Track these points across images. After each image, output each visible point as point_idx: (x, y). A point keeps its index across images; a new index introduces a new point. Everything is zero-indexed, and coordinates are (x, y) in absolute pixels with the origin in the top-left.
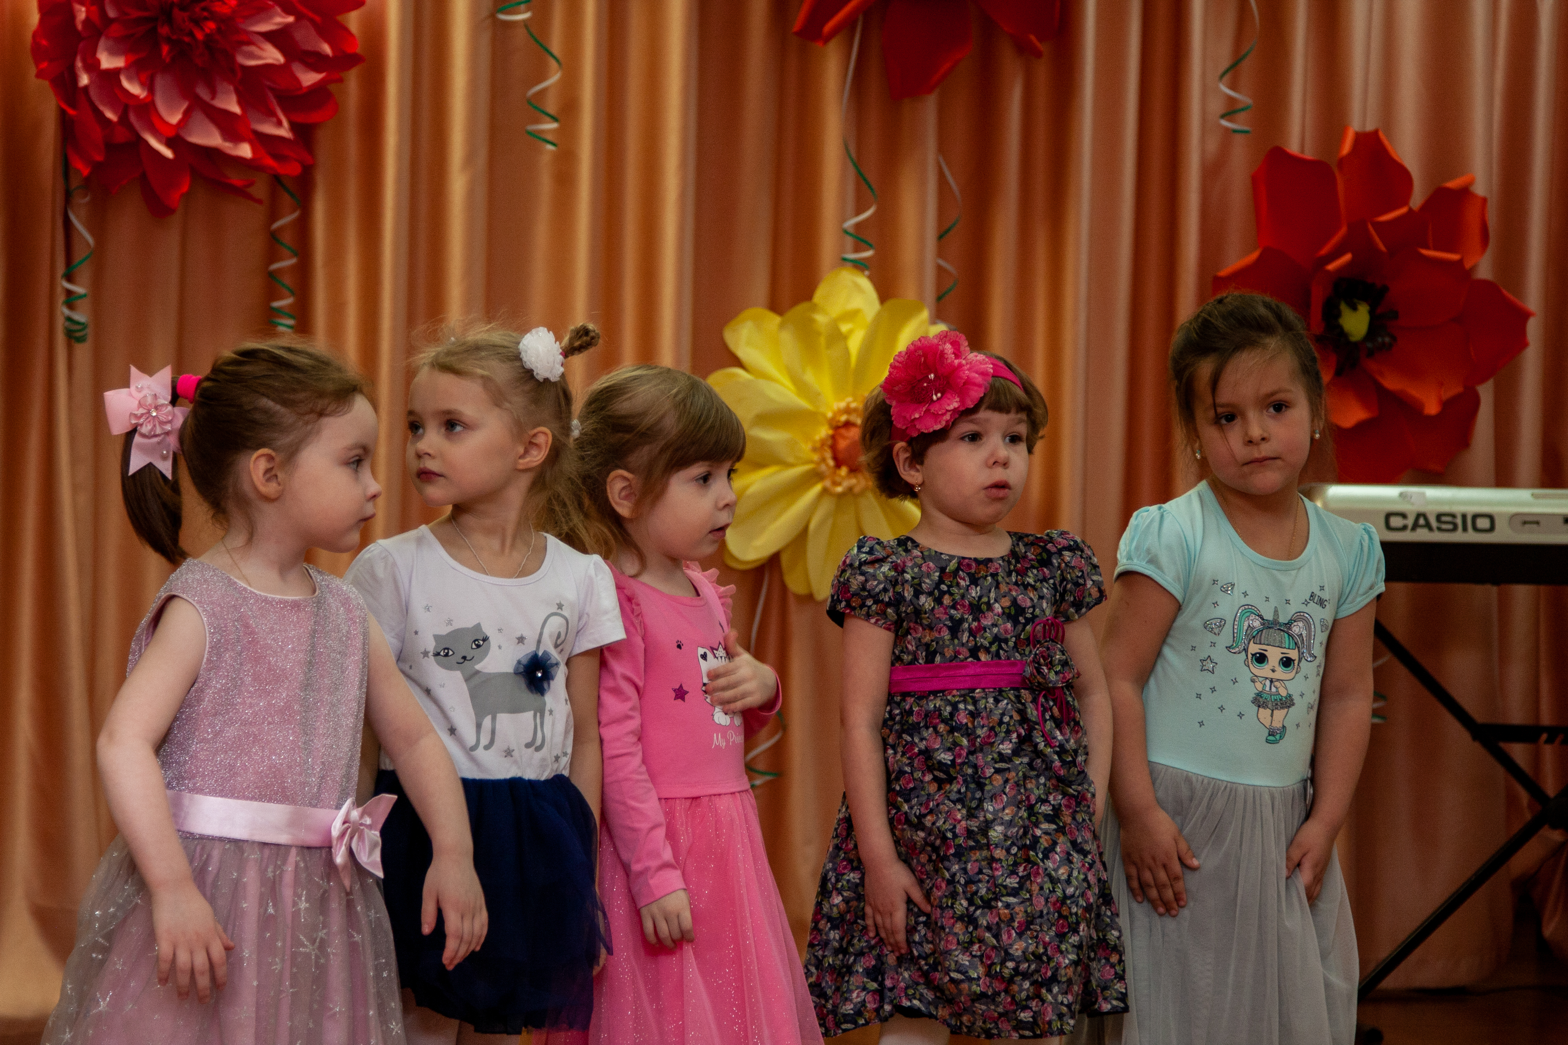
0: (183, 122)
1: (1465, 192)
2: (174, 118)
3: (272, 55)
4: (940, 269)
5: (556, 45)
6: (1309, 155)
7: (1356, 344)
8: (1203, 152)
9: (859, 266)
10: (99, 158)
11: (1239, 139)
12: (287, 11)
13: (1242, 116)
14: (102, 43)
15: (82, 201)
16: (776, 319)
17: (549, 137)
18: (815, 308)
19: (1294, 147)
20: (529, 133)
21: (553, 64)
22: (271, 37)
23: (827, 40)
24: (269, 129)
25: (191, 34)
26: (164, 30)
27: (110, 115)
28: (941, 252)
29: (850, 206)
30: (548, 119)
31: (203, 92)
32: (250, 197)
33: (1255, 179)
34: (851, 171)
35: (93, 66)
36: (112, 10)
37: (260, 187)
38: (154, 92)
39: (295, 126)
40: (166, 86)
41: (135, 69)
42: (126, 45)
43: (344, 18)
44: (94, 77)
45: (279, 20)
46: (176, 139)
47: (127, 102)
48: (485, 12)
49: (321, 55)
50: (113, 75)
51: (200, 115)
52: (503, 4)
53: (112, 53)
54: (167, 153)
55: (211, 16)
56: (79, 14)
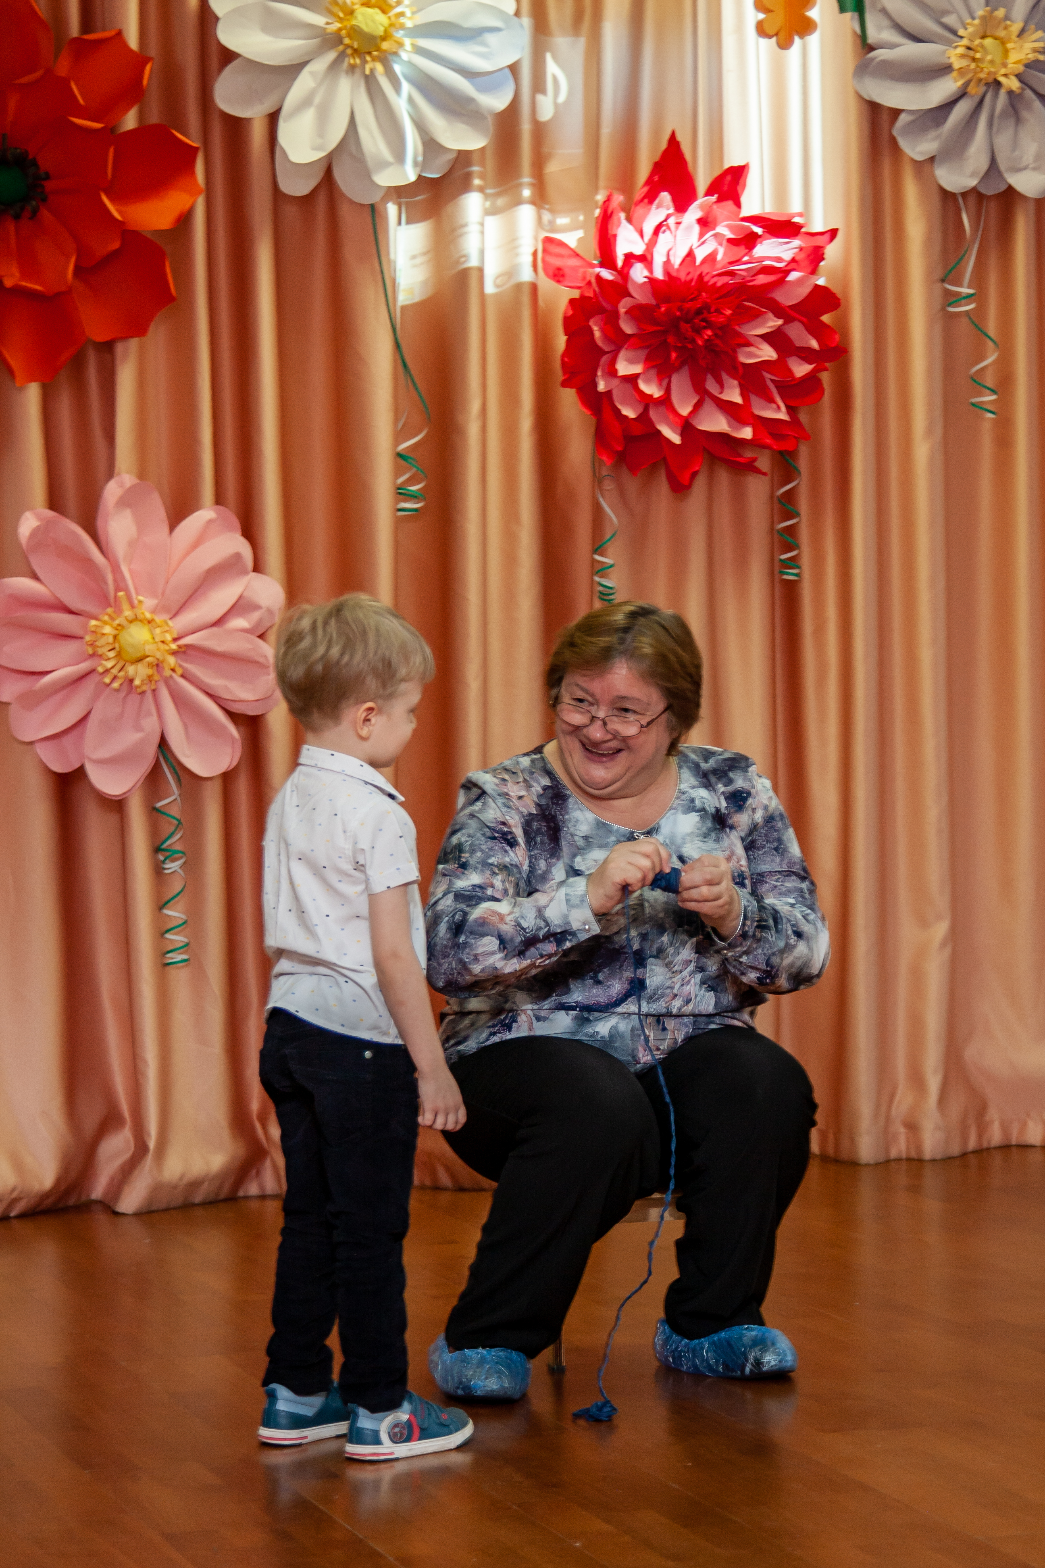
0: (692, 413)
2: (685, 411)
3: (768, 353)
5: (992, 329)
10: (619, 448)
12: (778, 317)
14: (623, 354)
15: (608, 485)
17: (989, 407)
20: (973, 404)
21: (991, 345)
22: (766, 337)
24: (769, 413)
25: (693, 341)
26: (671, 339)
27: (629, 412)
30: (988, 392)
31: (711, 386)
32: (758, 471)
35: (612, 372)
36: (628, 328)
37: (764, 462)
38: (668, 391)
39: (791, 410)
40: (680, 383)
41: (653, 373)
42: (643, 354)
43: (826, 318)
44: (615, 382)
45: (772, 323)
46: (686, 427)
47: (646, 400)
48: (938, 307)
49: (810, 350)
50: (632, 379)
51: (709, 406)
52: (951, 298)
53: (631, 361)
54: (676, 439)
55: (709, 325)
56: (597, 334)
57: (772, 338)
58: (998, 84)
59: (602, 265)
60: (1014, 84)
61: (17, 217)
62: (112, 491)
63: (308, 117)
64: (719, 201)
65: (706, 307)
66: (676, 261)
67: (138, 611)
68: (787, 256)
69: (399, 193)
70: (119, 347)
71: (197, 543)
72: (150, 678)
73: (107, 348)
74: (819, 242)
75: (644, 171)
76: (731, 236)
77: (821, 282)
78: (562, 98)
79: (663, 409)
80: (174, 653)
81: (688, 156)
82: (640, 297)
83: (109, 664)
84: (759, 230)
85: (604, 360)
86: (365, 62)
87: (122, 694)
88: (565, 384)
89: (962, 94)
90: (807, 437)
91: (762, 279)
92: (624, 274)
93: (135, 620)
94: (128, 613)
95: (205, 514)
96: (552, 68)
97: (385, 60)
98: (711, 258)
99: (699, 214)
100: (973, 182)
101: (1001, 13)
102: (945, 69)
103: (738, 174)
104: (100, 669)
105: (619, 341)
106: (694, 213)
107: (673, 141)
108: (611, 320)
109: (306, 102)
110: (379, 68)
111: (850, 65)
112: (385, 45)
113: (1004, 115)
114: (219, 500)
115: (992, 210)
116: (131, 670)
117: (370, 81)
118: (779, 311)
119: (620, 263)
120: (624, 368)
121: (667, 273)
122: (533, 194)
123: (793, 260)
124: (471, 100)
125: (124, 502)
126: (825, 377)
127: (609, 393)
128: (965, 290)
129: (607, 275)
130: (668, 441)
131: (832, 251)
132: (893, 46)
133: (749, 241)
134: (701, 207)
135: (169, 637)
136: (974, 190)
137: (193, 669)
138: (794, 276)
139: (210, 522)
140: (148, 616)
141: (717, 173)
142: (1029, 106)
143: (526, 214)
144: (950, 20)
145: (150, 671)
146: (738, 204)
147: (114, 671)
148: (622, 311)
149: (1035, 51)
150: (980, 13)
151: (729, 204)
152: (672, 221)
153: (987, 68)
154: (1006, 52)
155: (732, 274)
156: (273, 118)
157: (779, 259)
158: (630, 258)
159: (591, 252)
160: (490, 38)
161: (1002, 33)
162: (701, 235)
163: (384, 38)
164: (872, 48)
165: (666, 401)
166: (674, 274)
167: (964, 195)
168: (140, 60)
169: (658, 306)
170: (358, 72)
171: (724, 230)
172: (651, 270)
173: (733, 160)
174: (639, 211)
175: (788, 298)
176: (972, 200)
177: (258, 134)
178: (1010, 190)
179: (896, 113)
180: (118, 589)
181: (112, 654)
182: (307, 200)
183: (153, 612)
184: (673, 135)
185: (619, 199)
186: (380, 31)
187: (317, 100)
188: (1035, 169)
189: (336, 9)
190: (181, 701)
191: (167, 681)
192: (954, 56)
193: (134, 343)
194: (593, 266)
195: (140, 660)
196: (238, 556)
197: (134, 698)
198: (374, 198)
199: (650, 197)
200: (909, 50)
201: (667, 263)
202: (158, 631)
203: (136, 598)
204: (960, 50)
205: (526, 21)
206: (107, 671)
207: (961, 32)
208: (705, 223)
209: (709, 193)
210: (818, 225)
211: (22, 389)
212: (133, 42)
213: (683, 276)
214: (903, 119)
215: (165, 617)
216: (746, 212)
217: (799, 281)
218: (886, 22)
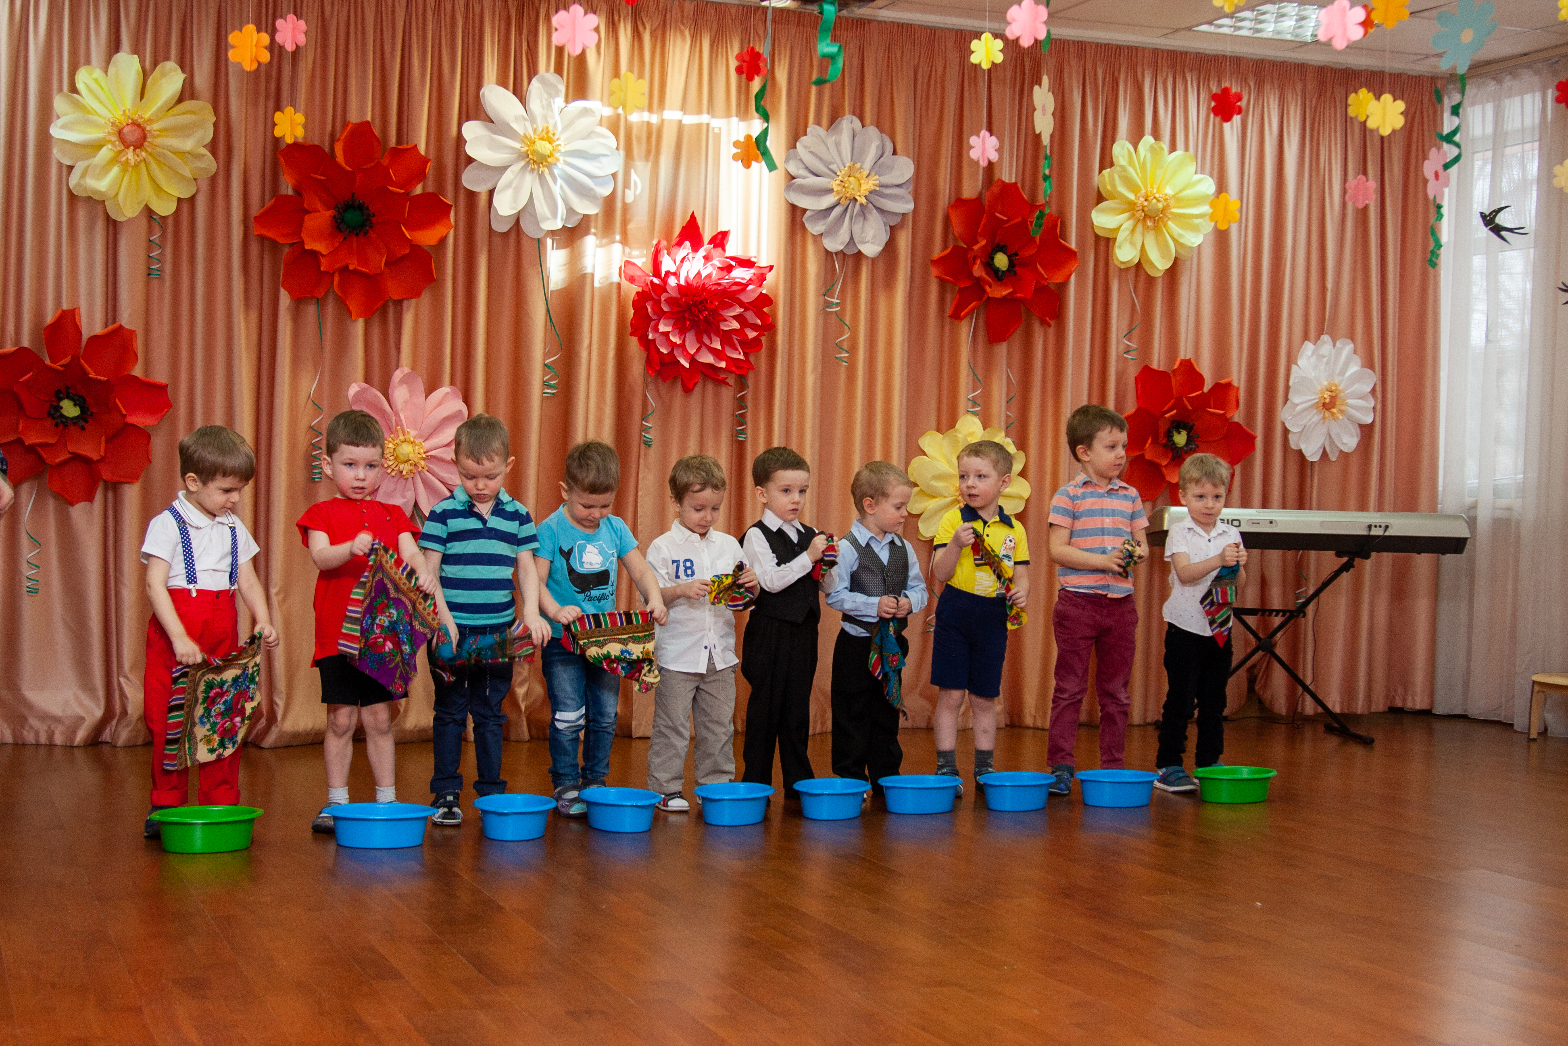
0: (696, 353)
1: (1229, 385)
2: (692, 352)
3: (735, 325)
4: (1007, 416)
5: (848, 320)
6: (1162, 369)
7: (1181, 448)
8: (1117, 367)
9: (975, 414)
10: (658, 368)
11: (1131, 363)
12: (741, 307)
13: (1133, 353)
14: (662, 321)
15: (651, 387)
16: (941, 436)
17: (844, 360)
18: (957, 431)
19: (1155, 366)
20: (836, 358)
21: (846, 328)
22: (734, 317)
23: (962, 319)
24: (735, 355)
25: (698, 317)
26: (687, 315)
27: (664, 351)
28: (1008, 409)
29: (971, 389)
30: (844, 352)
31: (706, 340)
32: (728, 384)
33: (1136, 378)
34: (971, 373)
35: (656, 329)
36: (665, 308)
37: (731, 380)
38: (684, 341)
39: (745, 354)
40: (690, 338)
41: (677, 331)
42: (672, 322)
43: (765, 309)
44: (657, 336)
45: (738, 310)
46: (692, 359)
47: (673, 345)
48: (821, 308)
49: (756, 325)
50: (666, 334)
51: (704, 350)
52: (828, 304)
53: (666, 325)
54: (687, 365)
55: (706, 309)
56: (650, 310)
57: (738, 318)
58: (856, 200)
59: (654, 276)
60: (864, 201)
61: (357, 235)
62: (398, 375)
63: (509, 193)
64: (714, 247)
65: (706, 300)
66: (692, 276)
67: (407, 436)
68: (748, 277)
69: (552, 233)
70: (405, 303)
71: (440, 404)
72: (411, 471)
73: (399, 303)
74: (764, 271)
75: (677, 230)
76: (720, 266)
77: (764, 292)
78: (638, 192)
79: (680, 350)
80: (424, 459)
81: (700, 225)
82: (673, 293)
83: (390, 463)
84: (733, 263)
85: (653, 323)
86: (539, 167)
87: (396, 479)
88: (632, 334)
89: (838, 204)
90: (753, 369)
91: (734, 288)
92: (665, 281)
93: (405, 441)
94: (402, 437)
95: (445, 390)
96: (634, 177)
97: (550, 167)
98: (709, 276)
99: (704, 254)
100: (841, 247)
101: (858, 165)
102: (831, 191)
103: (724, 235)
104: (386, 466)
105: (661, 314)
106: (702, 252)
107: (693, 217)
108: (657, 304)
109: (508, 185)
110: (546, 170)
111: (783, 187)
112: (550, 160)
113: (857, 215)
114: (452, 383)
115: (850, 262)
116: (401, 467)
117: (541, 177)
118: (742, 304)
119: (663, 275)
120: (662, 328)
121: (687, 282)
122: (621, 239)
123: (750, 279)
124: (592, 189)
125: (403, 381)
126: (763, 339)
127: (654, 340)
128: (835, 301)
129: (656, 281)
130: (683, 366)
131: (770, 276)
132: (804, 178)
133: (729, 269)
134: (705, 250)
135: (422, 451)
136: (842, 251)
137: (435, 468)
138: (750, 287)
139: (447, 393)
140: (412, 439)
141: (715, 233)
142: (870, 212)
143: (617, 247)
144: (832, 167)
145: (411, 468)
146: (724, 250)
147: (393, 467)
148: (663, 299)
149: (874, 185)
150: (848, 165)
151: (720, 249)
152: (690, 256)
153: (850, 191)
154: (860, 184)
155: (720, 284)
156: (491, 193)
157: (743, 279)
158: (668, 273)
159: (649, 269)
160: (602, 159)
161: (858, 175)
162: (705, 264)
163: (549, 157)
164: (793, 178)
165: (683, 346)
166: (690, 282)
167: (836, 253)
168: (425, 161)
169: (681, 298)
170: (536, 172)
171: (717, 262)
172: (679, 281)
173: (722, 228)
174: (674, 250)
175: (746, 298)
176: (840, 257)
177: (483, 200)
178: (859, 251)
179: (804, 211)
180: (397, 425)
181: (392, 458)
182: (506, 235)
183: (415, 438)
184: (693, 213)
185: (664, 243)
186: (548, 153)
187: (514, 185)
188: (872, 243)
189: (526, 141)
190: (427, 484)
191: (419, 473)
192: (835, 185)
193: (413, 301)
194: (649, 276)
195: (406, 462)
196: (460, 411)
197: (403, 481)
198: (540, 236)
199: (679, 244)
200: (812, 180)
201: (687, 276)
202: (417, 447)
203: (407, 430)
204: (837, 182)
205: (622, 152)
206: (389, 466)
207: (838, 173)
208: (707, 258)
209: (710, 243)
210: (763, 263)
211: (355, 321)
212: (422, 151)
213: (695, 284)
214: (808, 213)
215: (421, 440)
216: (728, 254)
217: (753, 290)
218: (802, 166)
